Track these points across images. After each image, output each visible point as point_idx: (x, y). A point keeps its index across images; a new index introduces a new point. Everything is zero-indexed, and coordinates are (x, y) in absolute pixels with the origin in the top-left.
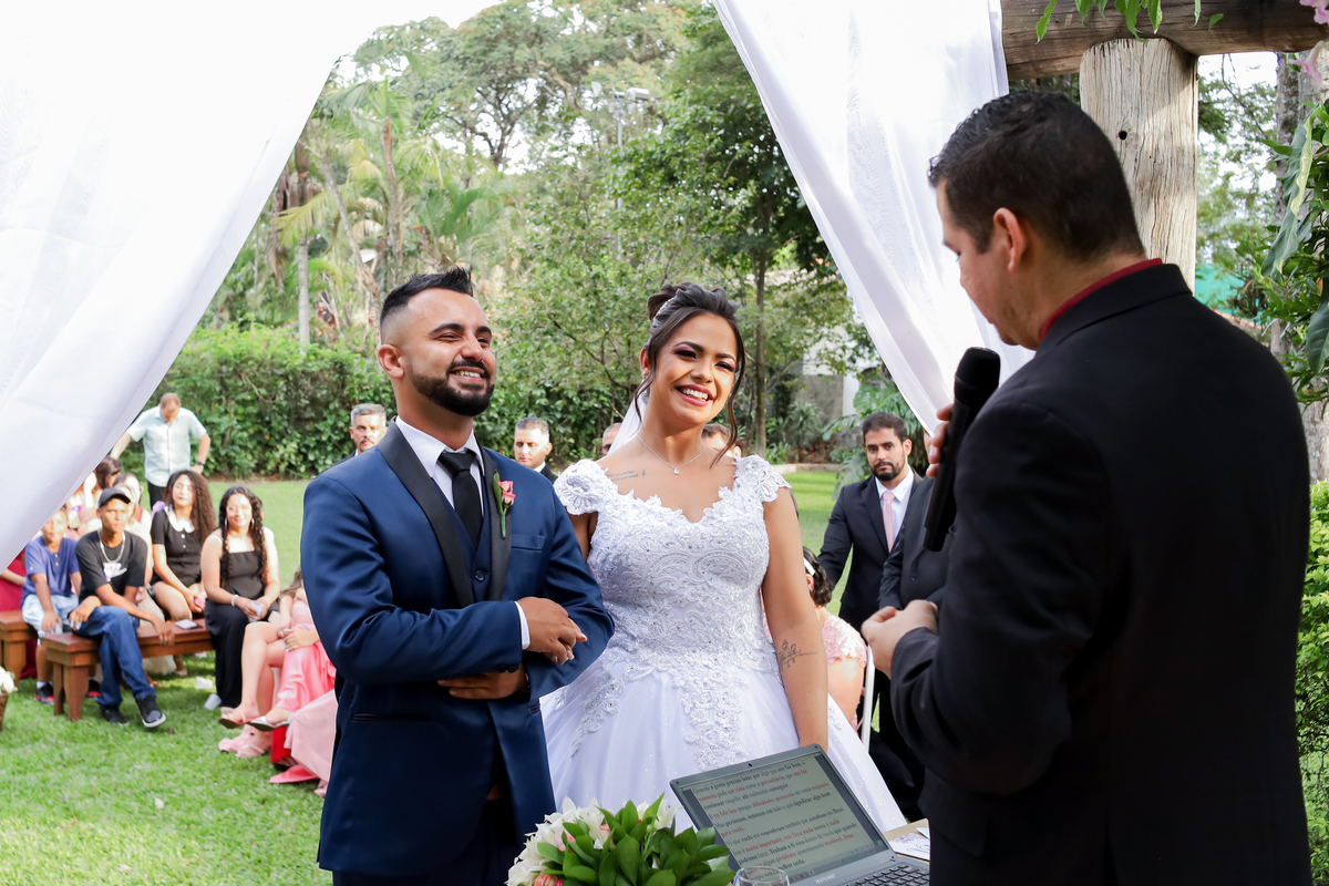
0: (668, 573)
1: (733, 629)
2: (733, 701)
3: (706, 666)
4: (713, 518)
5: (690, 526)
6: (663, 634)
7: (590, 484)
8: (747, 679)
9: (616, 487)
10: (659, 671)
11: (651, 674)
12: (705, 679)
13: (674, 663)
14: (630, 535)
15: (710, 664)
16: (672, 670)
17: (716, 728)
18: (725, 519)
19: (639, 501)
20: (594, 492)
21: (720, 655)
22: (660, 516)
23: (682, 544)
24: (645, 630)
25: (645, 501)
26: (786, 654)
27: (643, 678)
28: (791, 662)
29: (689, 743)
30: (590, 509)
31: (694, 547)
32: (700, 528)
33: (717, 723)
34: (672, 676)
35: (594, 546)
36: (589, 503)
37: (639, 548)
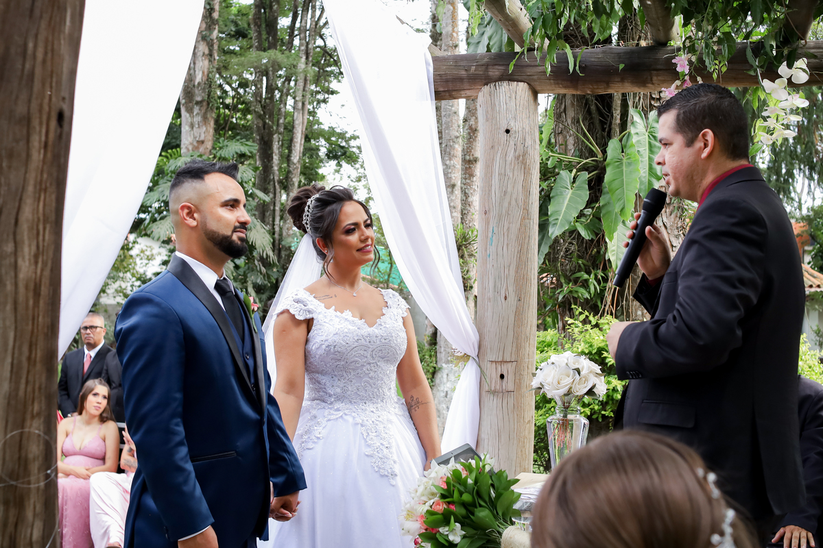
0: (357, 357)
1: (386, 390)
2: (388, 432)
3: (372, 412)
4: (381, 325)
5: (370, 330)
6: (349, 393)
7: (308, 302)
8: (394, 418)
9: (323, 305)
10: (346, 414)
11: (341, 416)
12: (373, 419)
13: (354, 410)
14: (337, 334)
15: (374, 410)
16: (353, 414)
17: (381, 447)
18: (387, 326)
19: (338, 313)
20: (310, 307)
21: (379, 405)
22: (353, 323)
23: (365, 340)
24: (338, 390)
25: (342, 313)
26: (413, 404)
27: (337, 418)
28: (417, 408)
29: (367, 456)
30: (309, 316)
31: (372, 342)
32: (374, 330)
33: (381, 444)
34: (354, 418)
35: (311, 339)
36: (308, 313)
37: (342, 342)
